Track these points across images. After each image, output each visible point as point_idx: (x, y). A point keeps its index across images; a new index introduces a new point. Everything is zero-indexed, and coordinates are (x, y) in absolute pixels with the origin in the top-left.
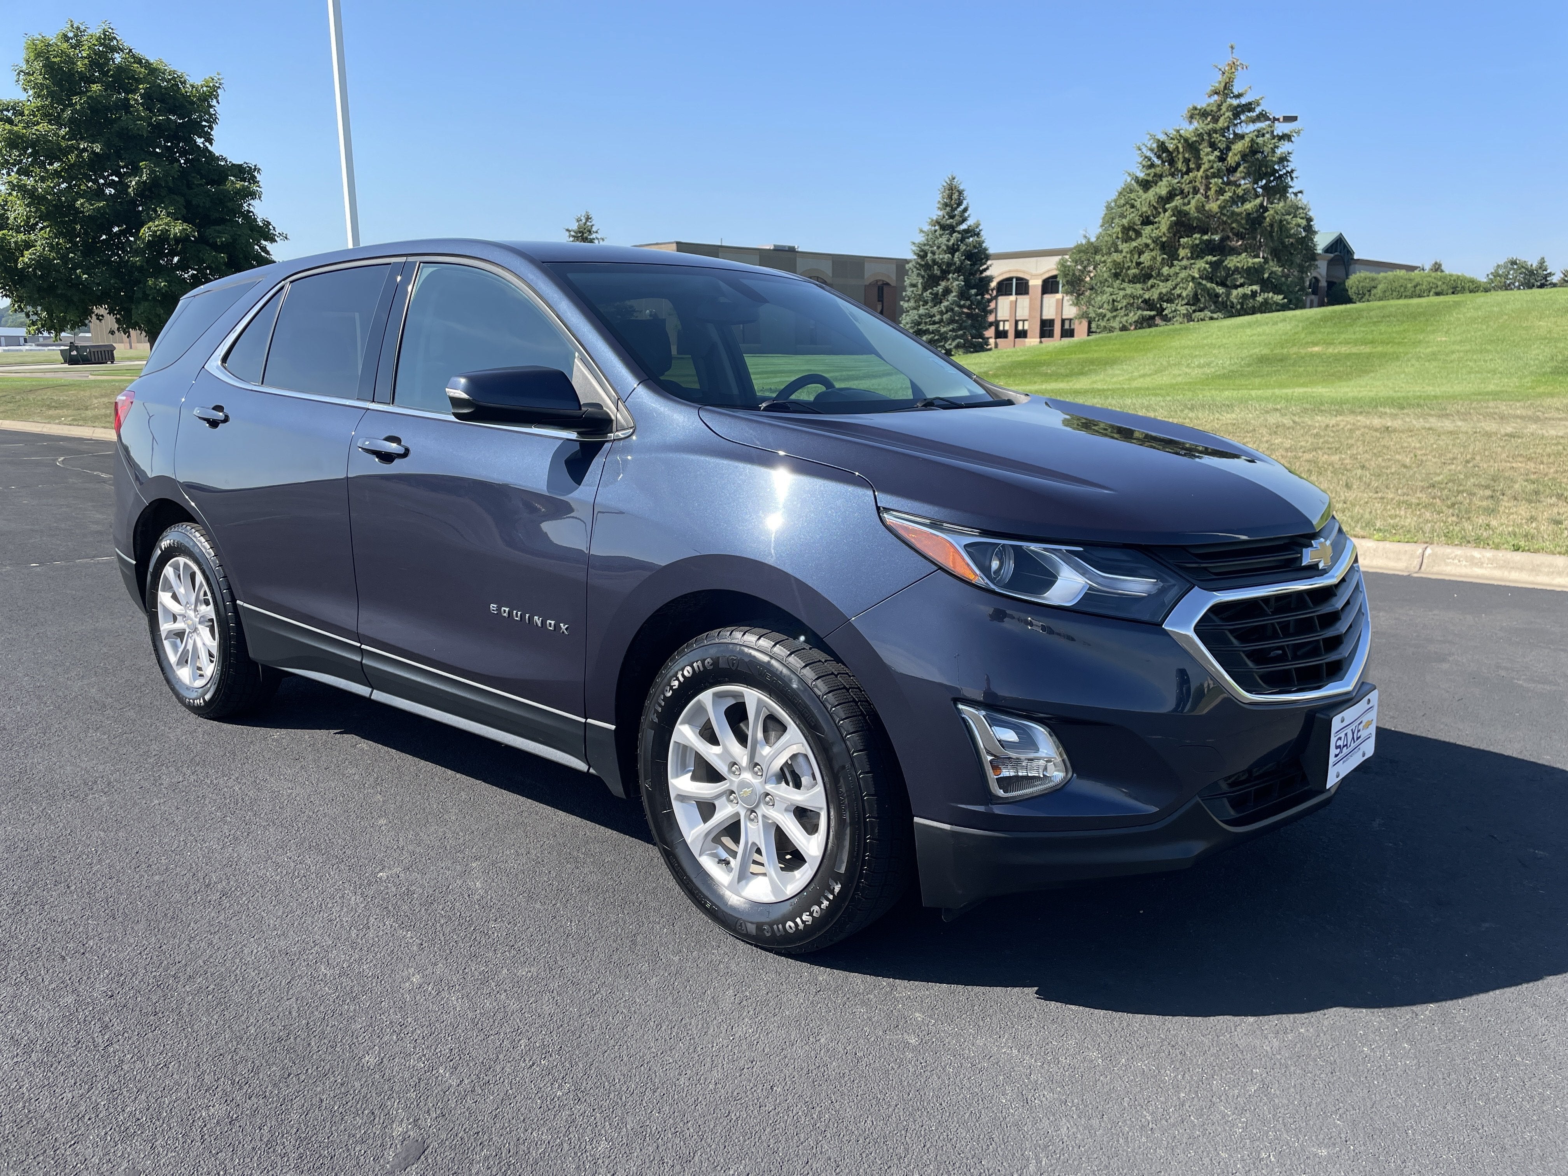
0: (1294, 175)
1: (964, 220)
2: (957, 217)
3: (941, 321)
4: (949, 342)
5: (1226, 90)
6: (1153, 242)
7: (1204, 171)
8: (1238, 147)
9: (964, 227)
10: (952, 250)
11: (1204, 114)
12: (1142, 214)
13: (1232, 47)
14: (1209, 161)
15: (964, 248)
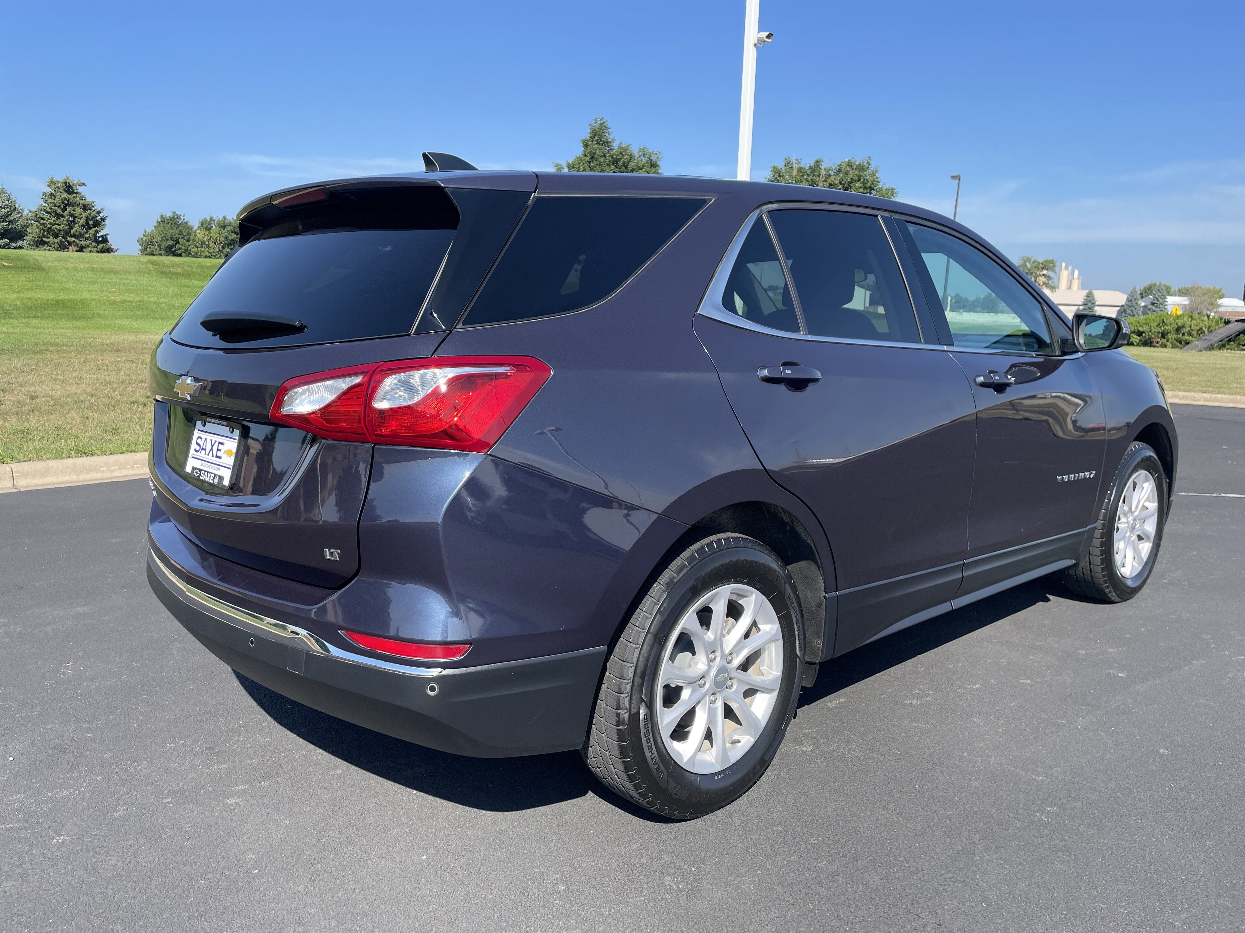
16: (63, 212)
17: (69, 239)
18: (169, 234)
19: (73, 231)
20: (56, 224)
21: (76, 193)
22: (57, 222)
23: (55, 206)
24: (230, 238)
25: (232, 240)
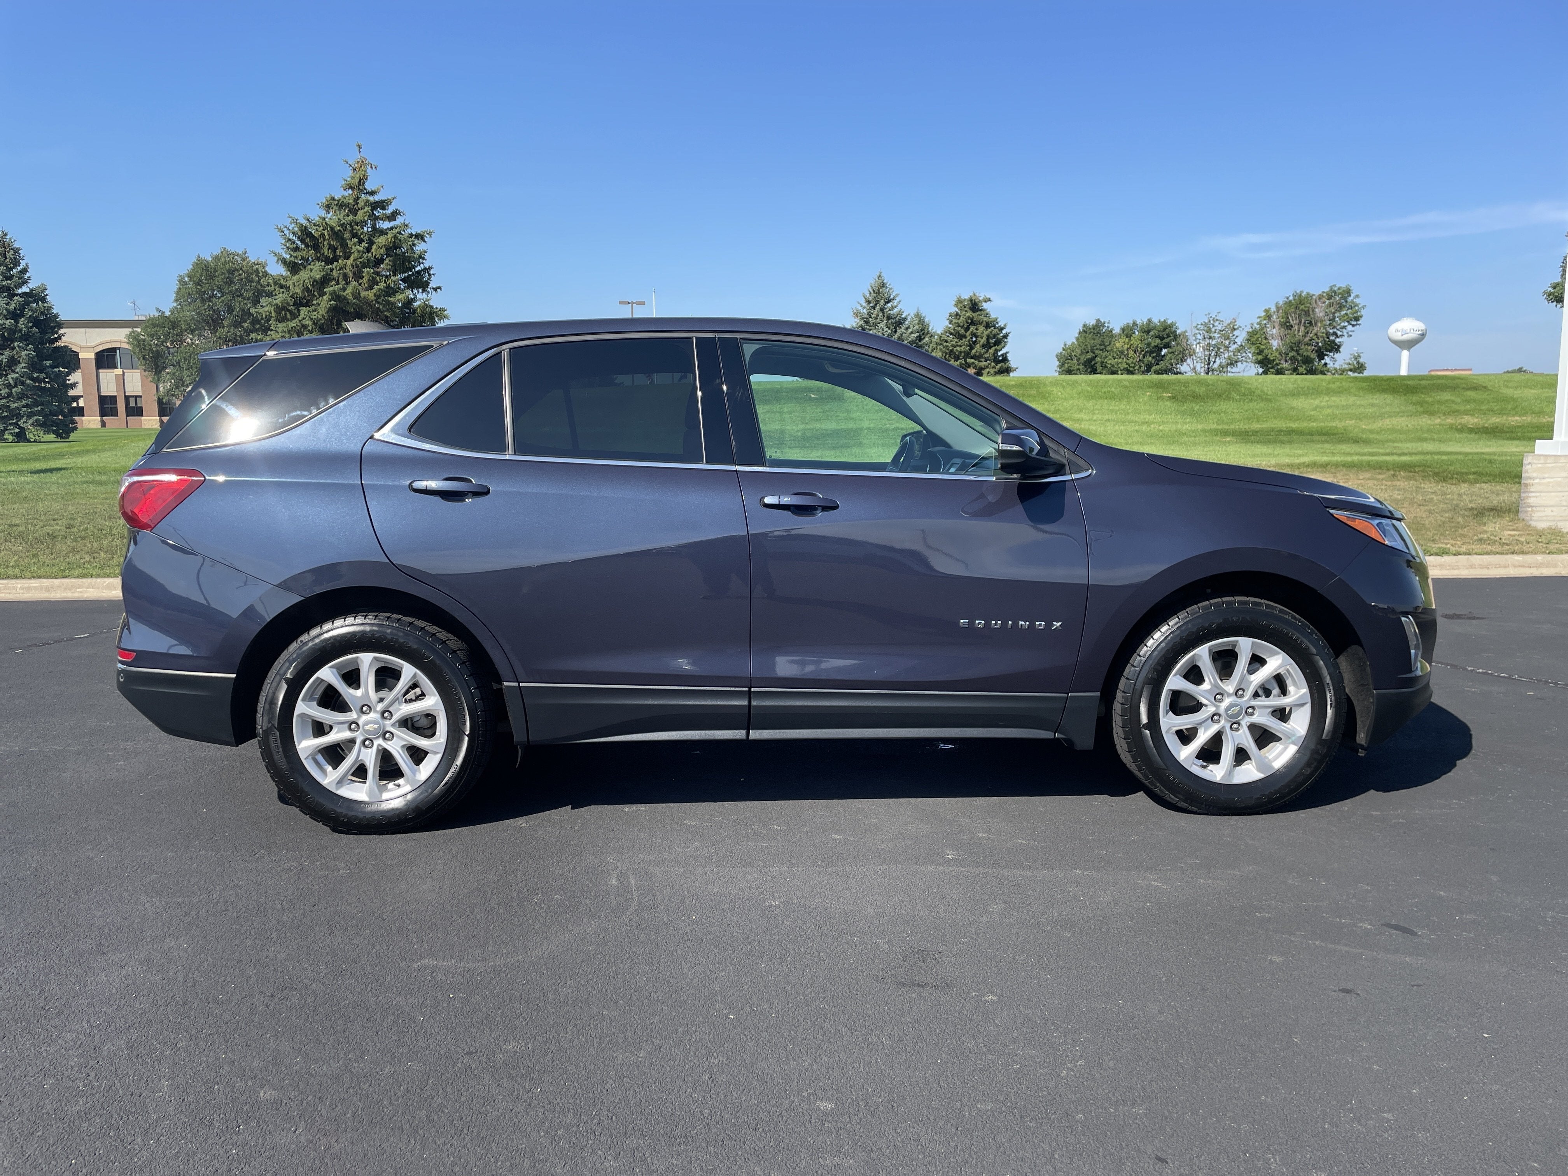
0: (431, 272)
1: (25, 282)
2: (15, 279)
3: (10, 394)
4: (24, 419)
5: (359, 186)
6: (314, 323)
7: (354, 260)
8: (381, 240)
9: (24, 289)
10: (15, 315)
11: (341, 205)
12: (293, 295)
13: (359, 146)
14: (359, 251)
15: (30, 313)
16: (966, 332)
17: (969, 360)
18: (1089, 346)
19: (973, 351)
20: (958, 346)
21: (981, 310)
22: (959, 344)
23: (959, 326)
24: (1153, 344)
25: (1155, 347)
